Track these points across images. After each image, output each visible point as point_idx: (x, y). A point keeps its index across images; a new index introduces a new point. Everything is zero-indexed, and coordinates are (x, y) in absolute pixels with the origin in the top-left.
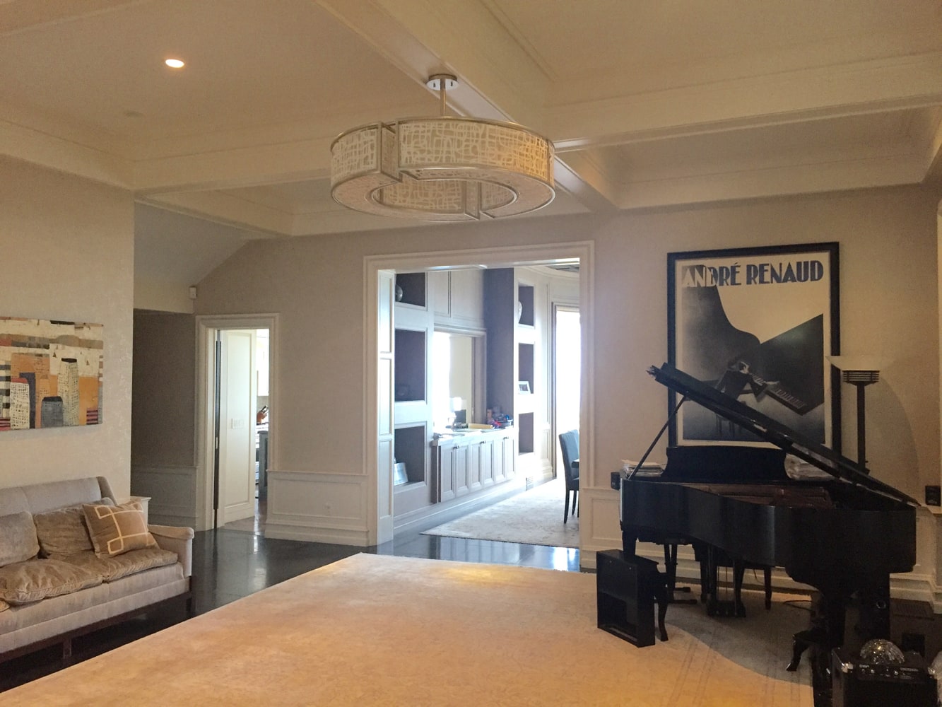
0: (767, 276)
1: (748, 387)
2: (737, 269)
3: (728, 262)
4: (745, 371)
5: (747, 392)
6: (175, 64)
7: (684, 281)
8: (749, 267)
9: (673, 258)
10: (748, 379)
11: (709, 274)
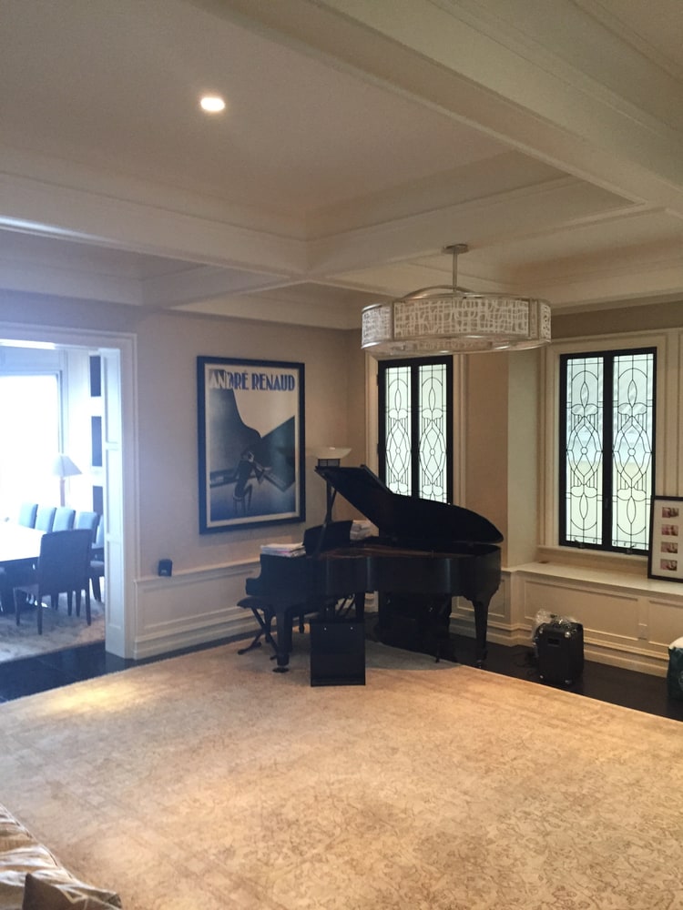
0: (264, 383)
1: (253, 473)
2: (246, 376)
3: (240, 369)
4: (251, 460)
5: (253, 477)
6: (212, 104)
7: (211, 384)
8: (253, 375)
9: (202, 361)
10: (253, 466)
11: (228, 378)
